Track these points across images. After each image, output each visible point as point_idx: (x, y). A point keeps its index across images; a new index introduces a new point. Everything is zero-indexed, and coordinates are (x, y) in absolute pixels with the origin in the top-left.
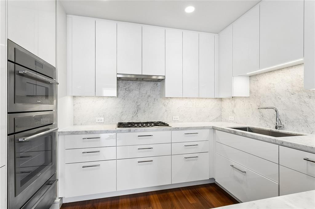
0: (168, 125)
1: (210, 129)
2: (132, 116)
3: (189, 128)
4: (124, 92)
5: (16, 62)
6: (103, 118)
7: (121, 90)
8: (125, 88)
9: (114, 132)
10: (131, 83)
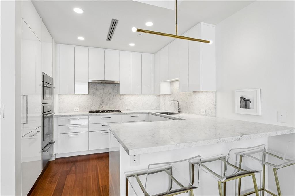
0: (121, 112)
1: (147, 113)
2: (98, 106)
3: (133, 113)
4: (93, 91)
5: (44, 81)
6: (79, 108)
7: (91, 90)
8: (94, 88)
9: (87, 115)
10: (98, 85)
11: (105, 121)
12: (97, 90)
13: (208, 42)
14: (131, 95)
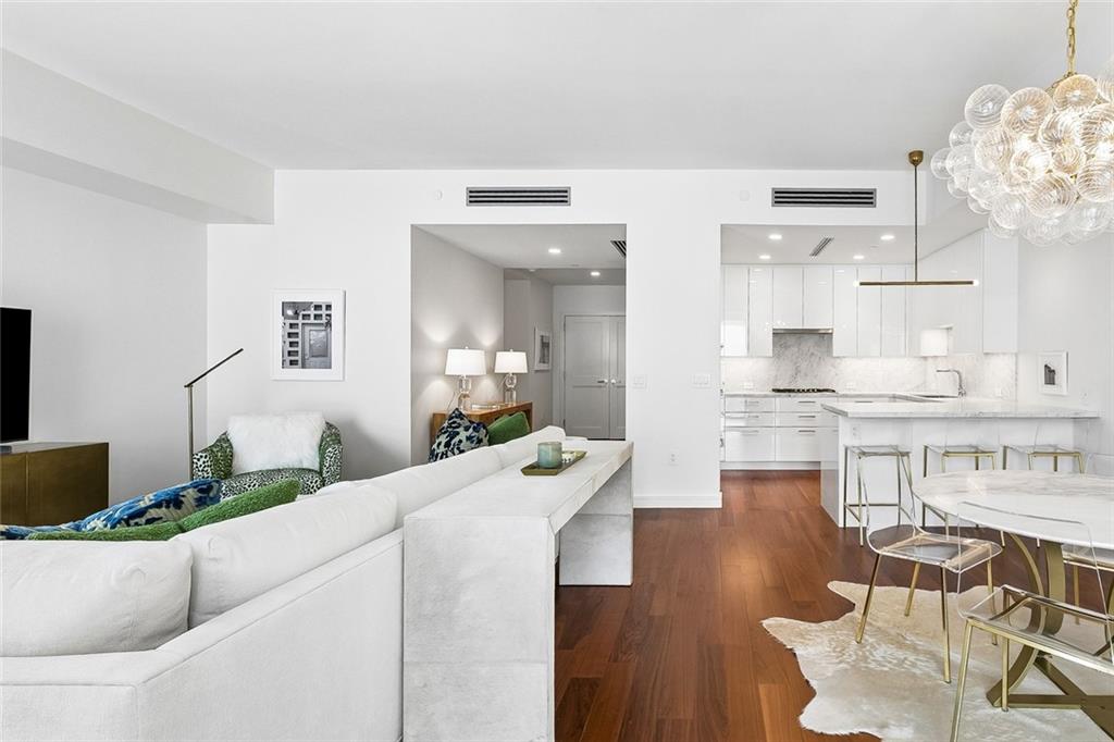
0: (834, 392)
2: (789, 381)
4: (781, 349)
6: (752, 383)
7: (777, 347)
8: (780, 343)
9: (770, 397)
10: (788, 338)
11: (806, 409)
12: (787, 347)
13: (971, 283)
14: (858, 357)
